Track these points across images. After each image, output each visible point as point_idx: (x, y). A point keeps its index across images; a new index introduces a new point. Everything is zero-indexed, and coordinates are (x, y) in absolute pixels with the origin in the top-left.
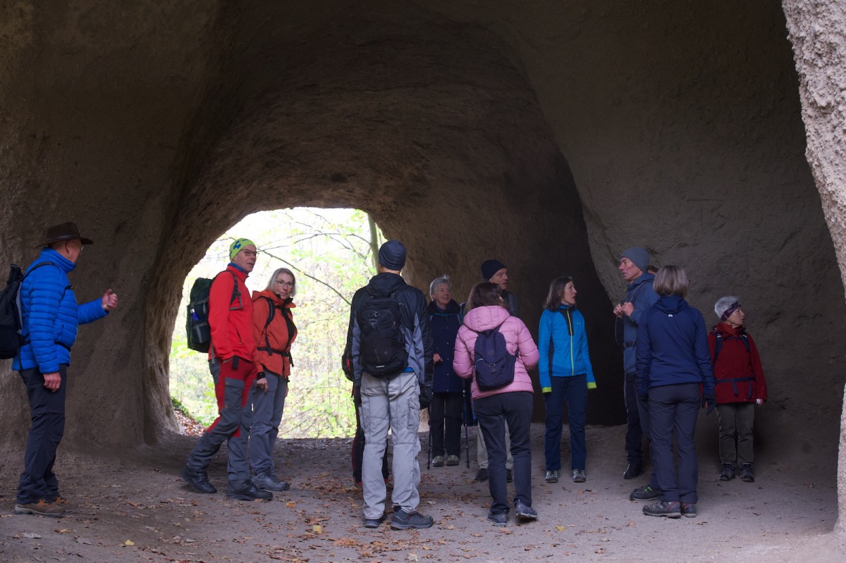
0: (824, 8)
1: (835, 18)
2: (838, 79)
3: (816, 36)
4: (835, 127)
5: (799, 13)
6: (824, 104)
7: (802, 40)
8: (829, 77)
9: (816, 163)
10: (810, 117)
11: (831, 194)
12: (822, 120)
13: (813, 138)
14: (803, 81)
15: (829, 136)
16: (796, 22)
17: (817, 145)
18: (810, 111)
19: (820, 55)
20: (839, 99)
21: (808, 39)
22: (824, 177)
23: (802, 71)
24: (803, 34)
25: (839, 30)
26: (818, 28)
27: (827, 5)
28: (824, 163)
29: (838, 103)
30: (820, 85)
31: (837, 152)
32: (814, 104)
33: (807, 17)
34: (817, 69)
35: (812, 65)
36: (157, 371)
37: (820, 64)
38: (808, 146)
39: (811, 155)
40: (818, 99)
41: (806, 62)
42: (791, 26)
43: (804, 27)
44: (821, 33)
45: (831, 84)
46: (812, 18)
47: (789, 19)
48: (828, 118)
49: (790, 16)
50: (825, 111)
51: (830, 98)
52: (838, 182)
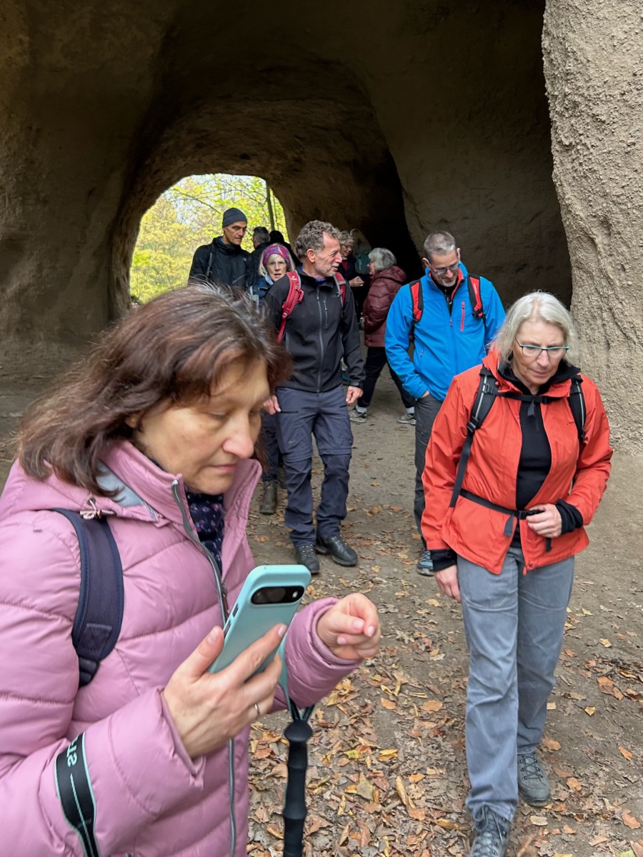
0: (572, 76)
1: (579, 84)
2: (578, 127)
3: (566, 96)
4: (574, 160)
5: (555, 78)
6: (567, 143)
7: (556, 97)
8: (572, 125)
9: (559, 183)
10: (557, 151)
11: (568, 206)
12: (565, 154)
13: (558, 166)
14: (554, 125)
15: (569, 166)
16: (553, 84)
17: (561, 171)
18: (557, 147)
19: (567, 109)
20: (578, 141)
21: (559, 96)
22: (564, 194)
23: (554, 119)
24: (556, 93)
25: (581, 93)
26: (567, 90)
27: (574, 75)
28: (565, 184)
29: (578, 144)
30: (566, 130)
31: (574, 177)
32: (560, 142)
33: (561, 81)
34: (564, 119)
35: (562, 115)
36: (121, 280)
37: (567, 116)
38: (555, 171)
39: (556, 178)
40: (563, 139)
41: (557, 113)
42: (548, 85)
43: (558, 88)
44: (569, 94)
45: (573, 130)
46: (564, 83)
47: (547, 81)
48: (570, 153)
49: (549, 79)
50: (568, 148)
51: (572, 140)
52: (573, 198)
